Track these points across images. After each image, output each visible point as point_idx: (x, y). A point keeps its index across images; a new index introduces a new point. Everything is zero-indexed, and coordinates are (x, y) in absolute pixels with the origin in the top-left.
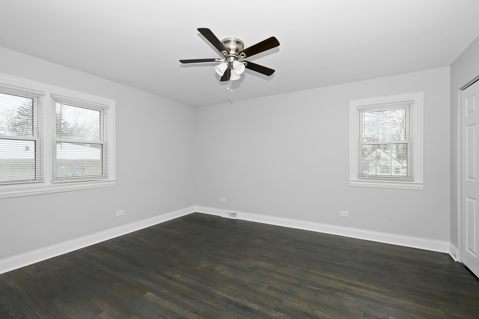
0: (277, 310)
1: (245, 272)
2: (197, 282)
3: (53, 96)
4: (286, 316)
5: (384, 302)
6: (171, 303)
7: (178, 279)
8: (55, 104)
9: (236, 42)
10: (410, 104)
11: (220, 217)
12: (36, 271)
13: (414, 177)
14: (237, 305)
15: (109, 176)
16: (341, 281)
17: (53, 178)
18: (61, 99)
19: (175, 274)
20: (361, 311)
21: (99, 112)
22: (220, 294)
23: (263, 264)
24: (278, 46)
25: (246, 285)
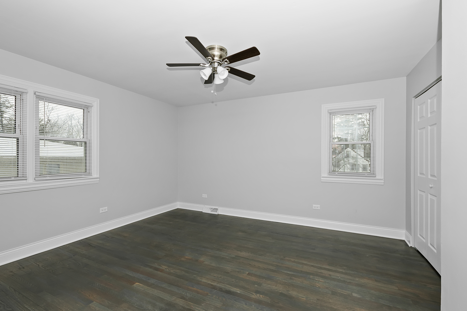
0: (257, 292)
1: (227, 261)
2: (183, 272)
3: (37, 93)
4: (265, 297)
5: (349, 282)
6: (159, 291)
7: (164, 270)
8: (38, 101)
9: (220, 49)
10: (373, 109)
11: (201, 212)
12: (20, 267)
13: (376, 174)
14: (221, 290)
15: (92, 173)
16: (312, 266)
17: (36, 176)
18: (44, 97)
19: (162, 265)
20: (330, 290)
21: (82, 110)
22: (205, 281)
23: (243, 254)
24: (259, 55)
25: (229, 273)
